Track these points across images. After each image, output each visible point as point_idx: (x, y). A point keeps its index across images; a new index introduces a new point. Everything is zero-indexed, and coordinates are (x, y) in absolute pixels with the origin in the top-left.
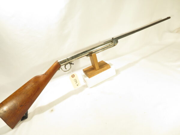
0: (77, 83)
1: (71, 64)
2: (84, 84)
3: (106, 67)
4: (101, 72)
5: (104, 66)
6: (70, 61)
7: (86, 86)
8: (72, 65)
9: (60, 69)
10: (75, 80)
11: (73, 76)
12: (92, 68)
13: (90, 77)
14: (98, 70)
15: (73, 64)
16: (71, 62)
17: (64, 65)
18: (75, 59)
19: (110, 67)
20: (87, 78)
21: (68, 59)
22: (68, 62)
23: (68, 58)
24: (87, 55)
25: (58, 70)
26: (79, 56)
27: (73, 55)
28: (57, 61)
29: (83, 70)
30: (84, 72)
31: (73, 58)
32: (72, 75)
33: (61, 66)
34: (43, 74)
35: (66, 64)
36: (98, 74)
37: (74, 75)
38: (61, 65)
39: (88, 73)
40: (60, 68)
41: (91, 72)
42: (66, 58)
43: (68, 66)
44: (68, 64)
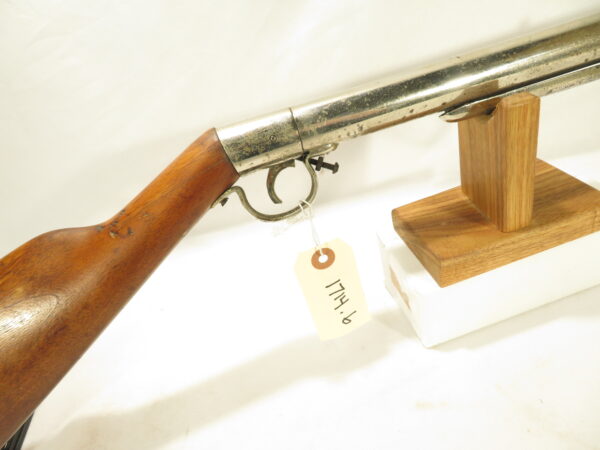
0: (347, 309)
1: (320, 164)
3: (590, 214)
4: (542, 247)
5: (567, 204)
6: (308, 145)
7: (399, 324)
8: (327, 172)
9: (233, 197)
10: (337, 287)
11: (323, 259)
12: (463, 204)
13: (444, 276)
14: (523, 235)
15: (334, 168)
16: (316, 150)
17: (265, 172)
18: (353, 128)
20: (421, 282)
21: (295, 123)
22: (297, 148)
23: (298, 113)
24: (450, 108)
25: (218, 205)
26: (384, 112)
27: (342, 98)
28: (213, 131)
29: (395, 212)
30: (396, 228)
31: (338, 115)
32: (317, 254)
33: (237, 175)
34: (103, 226)
35: (282, 167)
37: (328, 252)
38: (239, 169)
39: (438, 247)
40: (229, 187)
41: (463, 240)
42: (282, 118)
43: (294, 181)
44: (291, 163)
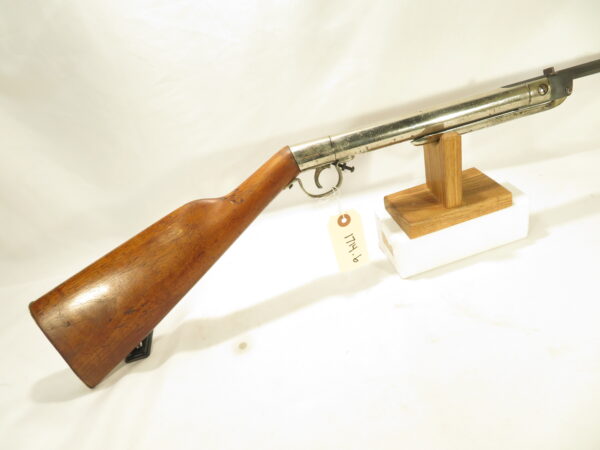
0: (356, 253)
1: (344, 167)
2: (382, 256)
3: (495, 199)
4: (468, 217)
5: (485, 193)
6: (339, 155)
8: (347, 172)
9: (295, 184)
10: (351, 238)
11: (344, 220)
12: (426, 193)
13: (413, 232)
14: (457, 210)
15: (352, 169)
16: (343, 159)
17: (314, 171)
18: (363, 148)
19: (509, 203)
20: (400, 237)
21: (332, 144)
22: (332, 157)
23: (334, 139)
24: (417, 138)
25: (287, 189)
26: (380, 139)
27: (357, 131)
28: (287, 148)
29: (386, 198)
30: (387, 208)
31: (354, 141)
32: (341, 217)
33: (299, 171)
34: (225, 199)
35: (323, 168)
36: (453, 225)
37: (347, 217)
38: (301, 168)
39: (409, 216)
40: (294, 178)
41: (424, 213)
42: (325, 141)
43: (329, 176)
44: (328, 166)
